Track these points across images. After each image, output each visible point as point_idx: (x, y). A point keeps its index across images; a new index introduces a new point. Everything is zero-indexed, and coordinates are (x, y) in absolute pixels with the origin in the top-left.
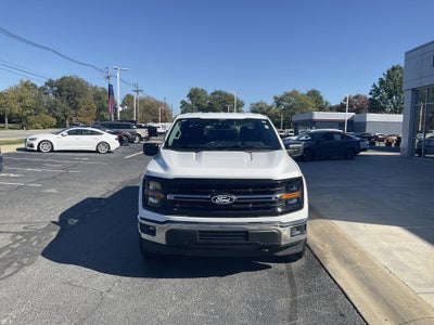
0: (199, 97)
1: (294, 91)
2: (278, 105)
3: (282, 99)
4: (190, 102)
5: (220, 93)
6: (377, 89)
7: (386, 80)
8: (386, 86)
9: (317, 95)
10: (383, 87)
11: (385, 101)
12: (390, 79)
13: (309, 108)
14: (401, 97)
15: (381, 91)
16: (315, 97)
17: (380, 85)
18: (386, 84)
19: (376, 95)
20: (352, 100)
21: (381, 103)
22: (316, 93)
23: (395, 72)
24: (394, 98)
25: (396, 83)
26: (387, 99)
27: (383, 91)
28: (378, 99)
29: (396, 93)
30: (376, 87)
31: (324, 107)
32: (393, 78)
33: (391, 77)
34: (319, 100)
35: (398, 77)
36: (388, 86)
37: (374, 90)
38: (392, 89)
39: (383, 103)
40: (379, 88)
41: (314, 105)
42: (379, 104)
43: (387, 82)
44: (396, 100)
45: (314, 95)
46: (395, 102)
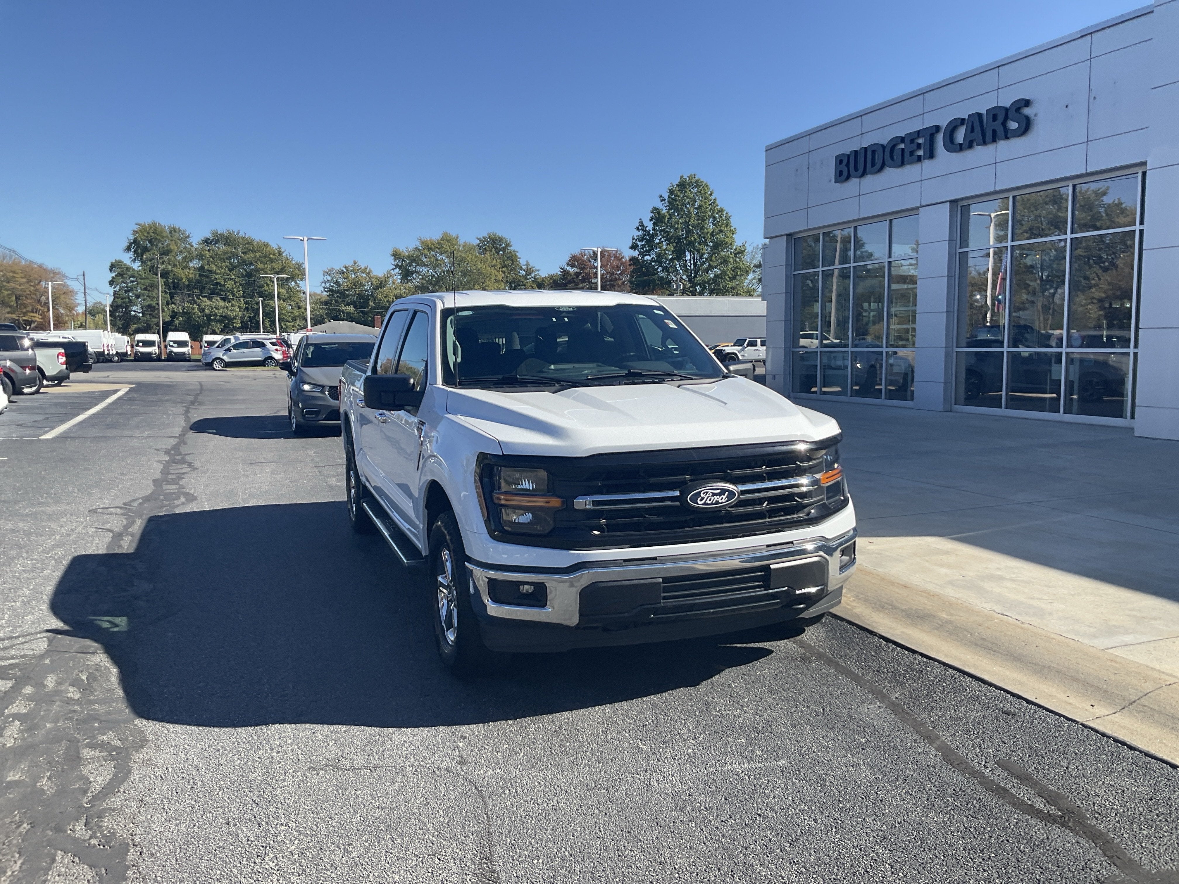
0: (165, 252)
1: (447, 239)
2: (406, 274)
3: (414, 259)
4: (137, 266)
5: (227, 239)
6: (648, 235)
7: (667, 214)
8: (667, 227)
9: (504, 249)
10: (661, 231)
11: (669, 264)
12: (677, 210)
13: (488, 283)
14: (704, 254)
15: (657, 241)
16: (498, 254)
17: (654, 224)
18: (668, 221)
19: (647, 251)
20: (589, 263)
21: (659, 270)
22: (501, 245)
23: (686, 192)
24: (688, 258)
25: (689, 221)
26: (672, 260)
27: (663, 240)
28: (652, 261)
29: (691, 243)
30: (645, 231)
31: (522, 279)
32: (682, 209)
33: (677, 205)
34: (509, 262)
35: (693, 205)
36: (672, 227)
37: (641, 239)
38: (682, 235)
39: (663, 271)
40: (651, 232)
41: (501, 276)
42: (655, 272)
43: (670, 218)
44: (692, 262)
45: (496, 249)
46: (690, 267)
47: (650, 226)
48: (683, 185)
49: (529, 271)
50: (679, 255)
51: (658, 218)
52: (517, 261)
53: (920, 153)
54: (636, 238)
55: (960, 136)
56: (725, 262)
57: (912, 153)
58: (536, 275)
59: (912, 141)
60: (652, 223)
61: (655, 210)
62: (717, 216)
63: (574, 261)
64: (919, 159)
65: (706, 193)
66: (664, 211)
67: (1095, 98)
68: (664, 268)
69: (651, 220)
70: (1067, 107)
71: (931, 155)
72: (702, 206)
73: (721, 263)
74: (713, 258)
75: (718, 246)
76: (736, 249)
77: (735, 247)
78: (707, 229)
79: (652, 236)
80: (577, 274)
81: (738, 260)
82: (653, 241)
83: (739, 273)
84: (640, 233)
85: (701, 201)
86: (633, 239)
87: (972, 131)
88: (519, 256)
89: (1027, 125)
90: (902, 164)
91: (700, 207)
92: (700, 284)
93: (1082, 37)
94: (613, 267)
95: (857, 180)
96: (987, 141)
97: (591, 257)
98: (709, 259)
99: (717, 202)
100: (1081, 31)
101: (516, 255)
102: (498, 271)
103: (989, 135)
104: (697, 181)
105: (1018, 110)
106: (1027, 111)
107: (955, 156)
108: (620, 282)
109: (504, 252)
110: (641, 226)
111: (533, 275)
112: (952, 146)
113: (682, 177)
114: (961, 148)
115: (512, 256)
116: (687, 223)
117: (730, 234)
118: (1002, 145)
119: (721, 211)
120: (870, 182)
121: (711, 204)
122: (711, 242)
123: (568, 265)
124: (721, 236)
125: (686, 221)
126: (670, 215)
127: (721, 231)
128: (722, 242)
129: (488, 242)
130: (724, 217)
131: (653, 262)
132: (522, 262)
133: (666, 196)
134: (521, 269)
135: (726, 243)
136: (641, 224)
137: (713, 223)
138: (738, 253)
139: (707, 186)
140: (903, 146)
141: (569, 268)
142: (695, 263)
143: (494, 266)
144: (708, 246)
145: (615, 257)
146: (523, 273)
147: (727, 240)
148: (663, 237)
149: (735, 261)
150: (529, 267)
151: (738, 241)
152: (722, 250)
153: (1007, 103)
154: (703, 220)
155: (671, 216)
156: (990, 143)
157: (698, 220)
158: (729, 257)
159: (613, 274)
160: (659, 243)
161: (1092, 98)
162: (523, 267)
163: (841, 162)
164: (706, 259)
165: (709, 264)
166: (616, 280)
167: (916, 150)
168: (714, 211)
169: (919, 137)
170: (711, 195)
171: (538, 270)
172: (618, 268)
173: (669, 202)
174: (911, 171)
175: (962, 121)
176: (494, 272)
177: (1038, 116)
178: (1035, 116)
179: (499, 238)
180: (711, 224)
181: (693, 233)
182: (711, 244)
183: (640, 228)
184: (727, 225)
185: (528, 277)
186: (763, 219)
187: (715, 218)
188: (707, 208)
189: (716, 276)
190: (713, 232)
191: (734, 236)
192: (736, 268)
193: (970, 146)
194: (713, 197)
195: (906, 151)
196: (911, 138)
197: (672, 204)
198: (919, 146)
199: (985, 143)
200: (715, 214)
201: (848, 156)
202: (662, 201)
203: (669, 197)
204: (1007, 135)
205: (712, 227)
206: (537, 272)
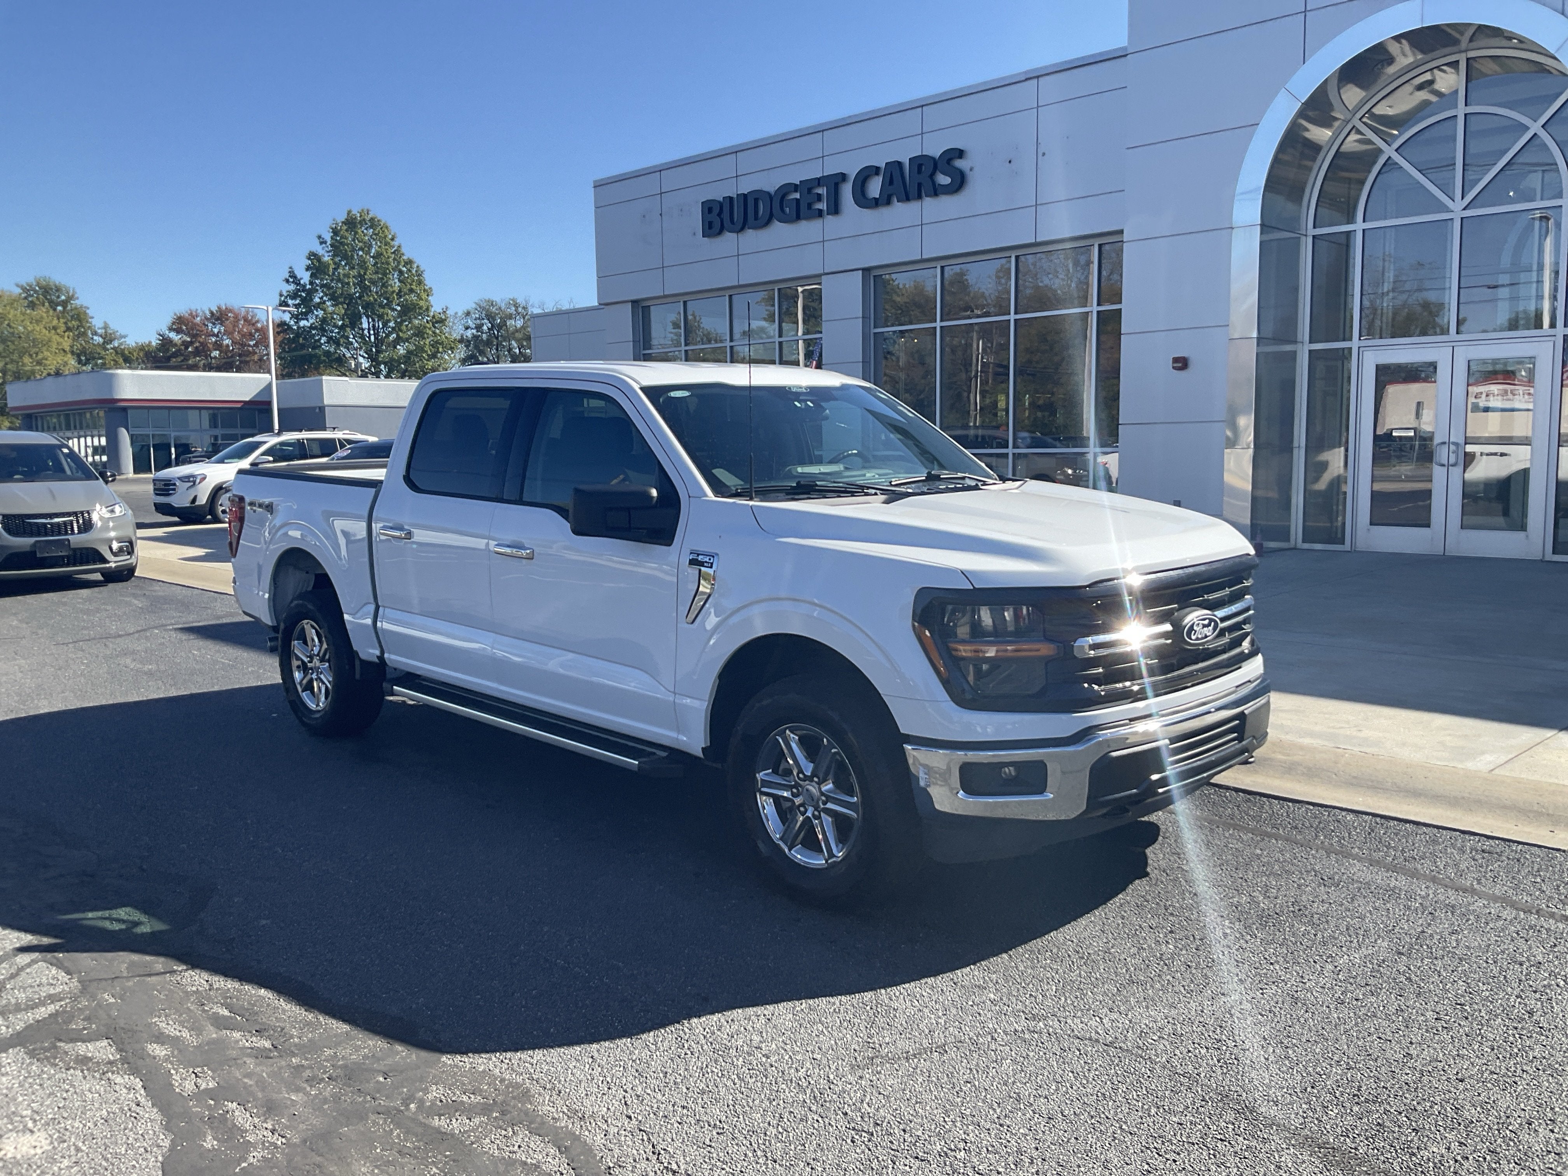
6: (303, 291)
7: (331, 262)
8: (332, 280)
9: (64, 304)
10: (322, 286)
11: (338, 333)
12: (345, 257)
13: (47, 354)
14: (389, 321)
15: (317, 300)
16: (55, 310)
17: (311, 276)
18: (334, 274)
19: (302, 313)
20: (204, 328)
21: (322, 341)
22: (58, 297)
23: (356, 233)
24: (365, 325)
25: (365, 274)
26: (342, 328)
27: (325, 298)
28: (311, 327)
29: (367, 306)
30: (299, 284)
31: (99, 350)
32: (352, 256)
33: (346, 251)
34: (75, 323)
35: (368, 253)
36: (339, 280)
37: (294, 296)
38: (355, 293)
39: (328, 342)
40: (308, 287)
41: (66, 344)
42: (317, 345)
43: (335, 269)
44: (372, 332)
45: (51, 302)
46: (369, 338)
47: (305, 277)
48: (351, 223)
49: (108, 338)
50: (353, 321)
51: (316, 267)
52: (87, 322)
53: (822, 206)
54: (285, 294)
55: (875, 188)
56: (420, 333)
57: (810, 206)
58: (121, 344)
59: (810, 190)
60: (309, 273)
61: (312, 256)
62: (404, 269)
63: (180, 323)
64: (820, 214)
65: (386, 236)
66: (326, 259)
67: (1044, 154)
68: (330, 340)
69: (307, 270)
70: (1010, 162)
71: (835, 209)
72: (382, 254)
73: (414, 335)
74: (404, 328)
75: (408, 311)
76: (434, 317)
77: (431, 314)
78: (392, 287)
79: (311, 293)
80: (186, 345)
81: (438, 331)
82: (312, 300)
83: (441, 350)
84: (292, 287)
85: (380, 247)
86: (281, 295)
87: (891, 182)
88: (91, 315)
89: (960, 182)
90: (798, 218)
91: (378, 255)
92: (385, 364)
93: (1027, 80)
94: (243, 336)
95: (734, 235)
96: (911, 196)
97: (207, 319)
98: (397, 328)
99: (403, 250)
100: (1026, 72)
101: (85, 313)
102: (63, 337)
103: (913, 191)
104: (372, 219)
105: (949, 161)
106: (959, 163)
107: (867, 214)
108: (256, 358)
109: (65, 308)
110: (293, 278)
111: (116, 344)
112: (862, 200)
113: (349, 212)
114: (876, 203)
115: (78, 315)
116: (361, 277)
117: (424, 296)
118: (929, 202)
119: (410, 262)
120: (751, 238)
121: (394, 253)
122: (398, 305)
123: (171, 329)
124: (413, 297)
125: (359, 273)
126: (335, 263)
127: (411, 291)
128: (413, 304)
129: (36, 292)
130: (414, 272)
131: (314, 329)
132: (97, 323)
133: (328, 237)
134: (96, 333)
135: (421, 308)
136: (292, 275)
137: (399, 280)
138: (437, 322)
139: (387, 227)
140: (797, 195)
141: (173, 335)
142: (376, 335)
143: (55, 328)
144: (394, 310)
145: (246, 320)
146: (98, 340)
147: (422, 303)
148: (326, 295)
149: (434, 332)
150: (110, 331)
151: (436, 306)
152: (415, 318)
153: (935, 151)
154: (385, 274)
155: (337, 266)
156: (914, 199)
157: (377, 273)
158: (425, 327)
159: (243, 345)
160: (319, 304)
161: (1040, 154)
162: (99, 331)
163: (710, 210)
164: (393, 328)
165: (398, 335)
166: (249, 353)
167: (815, 202)
168: (399, 263)
169: (819, 185)
170: (392, 239)
171: (125, 337)
172: (251, 336)
173: (332, 245)
174: (808, 229)
175: (876, 170)
176: (56, 338)
177: (975, 169)
178: (971, 170)
179: (56, 287)
180: (397, 281)
181: (370, 291)
182: (399, 308)
183: (291, 280)
184: (420, 282)
185: (108, 347)
186: (596, 278)
187: (401, 272)
188: (389, 257)
189: (409, 352)
190: (400, 291)
191: (430, 298)
192: (437, 342)
193: (888, 202)
194: (396, 243)
195: (801, 202)
196: (808, 186)
197: (337, 248)
198: (819, 198)
199: (908, 199)
200: (401, 267)
201: (721, 205)
202: (321, 243)
203: (332, 238)
204: (936, 191)
205: (398, 284)
206: (123, 340)
